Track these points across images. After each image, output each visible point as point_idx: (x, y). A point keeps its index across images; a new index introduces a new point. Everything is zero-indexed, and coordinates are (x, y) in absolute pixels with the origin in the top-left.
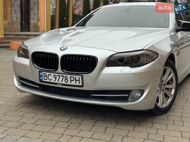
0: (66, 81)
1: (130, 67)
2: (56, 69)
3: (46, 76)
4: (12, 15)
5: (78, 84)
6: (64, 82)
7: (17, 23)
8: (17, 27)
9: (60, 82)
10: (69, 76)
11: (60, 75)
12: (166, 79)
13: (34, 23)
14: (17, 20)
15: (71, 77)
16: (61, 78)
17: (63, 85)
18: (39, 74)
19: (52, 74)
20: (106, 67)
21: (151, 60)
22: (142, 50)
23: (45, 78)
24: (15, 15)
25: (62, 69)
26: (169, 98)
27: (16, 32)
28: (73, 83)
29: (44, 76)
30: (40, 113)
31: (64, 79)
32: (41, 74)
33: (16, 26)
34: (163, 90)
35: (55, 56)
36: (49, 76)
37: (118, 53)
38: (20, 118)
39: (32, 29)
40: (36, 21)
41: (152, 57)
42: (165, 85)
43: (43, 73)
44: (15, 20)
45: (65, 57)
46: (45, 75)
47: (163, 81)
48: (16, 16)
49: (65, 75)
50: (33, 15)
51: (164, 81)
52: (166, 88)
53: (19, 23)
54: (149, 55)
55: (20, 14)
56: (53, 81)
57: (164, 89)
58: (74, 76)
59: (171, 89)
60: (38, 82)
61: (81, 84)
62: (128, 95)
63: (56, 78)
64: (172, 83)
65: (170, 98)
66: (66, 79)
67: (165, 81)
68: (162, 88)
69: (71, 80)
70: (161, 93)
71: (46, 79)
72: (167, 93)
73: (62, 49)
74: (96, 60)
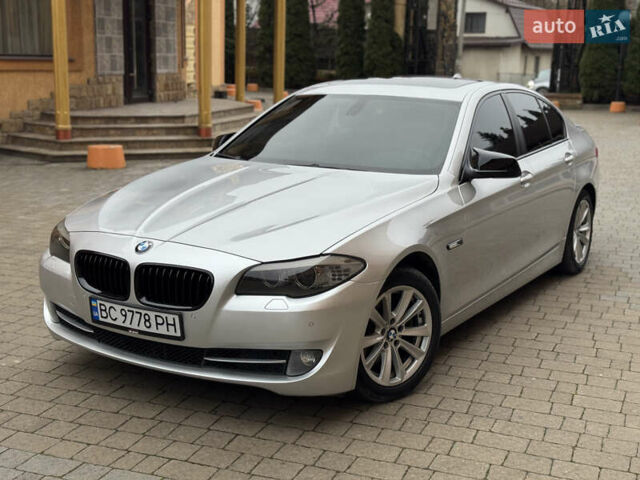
0: (148, 324)
1: (289, 296)
2: (125, 295)
3: (105, 310)
4: (99, 54)
5: (172, 332)
6: (143, 328)
7: (114, 80)
8: (114, 89)
9: (134, 326)
10: (152, 315)
11: (135, 310)
12: (401, 314)
13: (167, 75)
14: (113, 68)
15: (156, 316)
16: (137, 316)
17: (141, 332)
18: (91, 303)
19: (118, 308)
20: (235, 296)
21: (343, 278)
22: (321, 255)
23: (104, 314)
24: (107, 56)
25: (139, 297)
26: (413, 360)
27: (110, 106)
28: (162, 330)
29: (101, 310)
30: (97, 392)
31: (143, 320)
32: (94, 304)
33: (110, 87)
34: (396, 343)
35: (124, 264)
36: (112, 310)
37: (263, 263)
38: (49, 405)
39: (162, 94)
40: (173, 69)
41: (347, 270)
42: (400, 329)
43: (99, 302)
44: (107, 71)
45: (143, 268)
46: (103, 308)
47: (393, 320)
48: (111, 57)
49: (143, 312)
50: (164, 49)
51: (397, 320)
52: (403, 337)
53: (121, 78)
54: (338, 267)
55: (122, 49)
56: (119, 322)
57: (398, 338)
58: (164, 315)
59: (422, 338)
60: (89, 320)
61: (179, 334)
62: (284, 361)
63: (125, 316)
64: (423, 323)
65: (416, 361)
66: (146, 320)
67: (401, 320)
68: (391, 337)
69: (157, 324)
70: (389, 349)
71: (106, 318)
72: (407, 348)
73: (140, 248)
74: (210, 280)
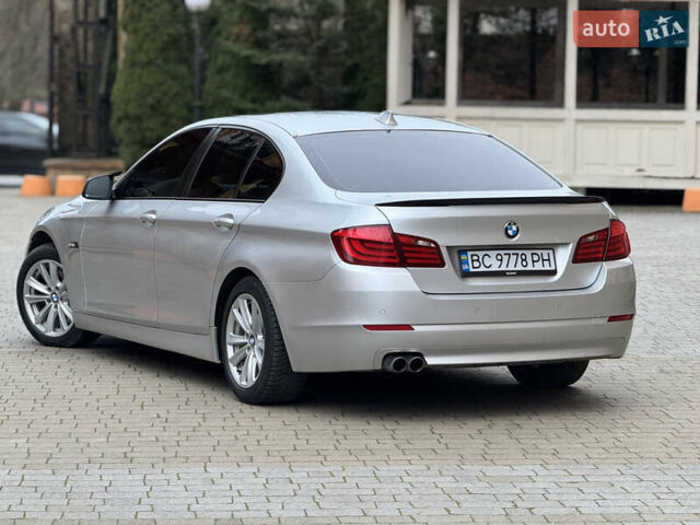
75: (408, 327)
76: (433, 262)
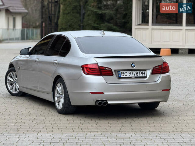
75: (103, 93)
76: (110, 74)
